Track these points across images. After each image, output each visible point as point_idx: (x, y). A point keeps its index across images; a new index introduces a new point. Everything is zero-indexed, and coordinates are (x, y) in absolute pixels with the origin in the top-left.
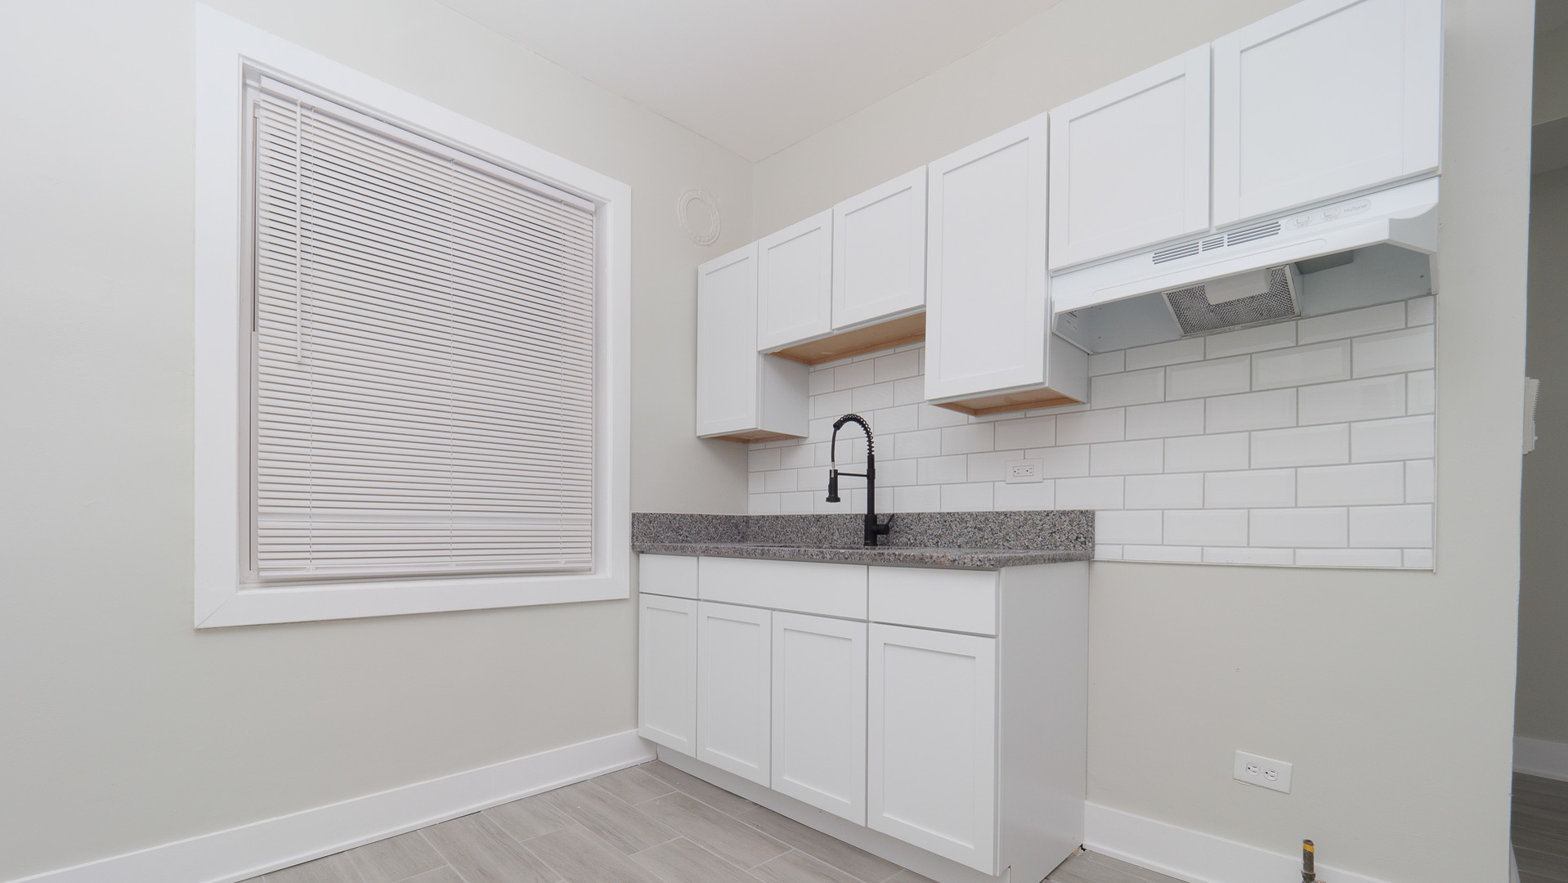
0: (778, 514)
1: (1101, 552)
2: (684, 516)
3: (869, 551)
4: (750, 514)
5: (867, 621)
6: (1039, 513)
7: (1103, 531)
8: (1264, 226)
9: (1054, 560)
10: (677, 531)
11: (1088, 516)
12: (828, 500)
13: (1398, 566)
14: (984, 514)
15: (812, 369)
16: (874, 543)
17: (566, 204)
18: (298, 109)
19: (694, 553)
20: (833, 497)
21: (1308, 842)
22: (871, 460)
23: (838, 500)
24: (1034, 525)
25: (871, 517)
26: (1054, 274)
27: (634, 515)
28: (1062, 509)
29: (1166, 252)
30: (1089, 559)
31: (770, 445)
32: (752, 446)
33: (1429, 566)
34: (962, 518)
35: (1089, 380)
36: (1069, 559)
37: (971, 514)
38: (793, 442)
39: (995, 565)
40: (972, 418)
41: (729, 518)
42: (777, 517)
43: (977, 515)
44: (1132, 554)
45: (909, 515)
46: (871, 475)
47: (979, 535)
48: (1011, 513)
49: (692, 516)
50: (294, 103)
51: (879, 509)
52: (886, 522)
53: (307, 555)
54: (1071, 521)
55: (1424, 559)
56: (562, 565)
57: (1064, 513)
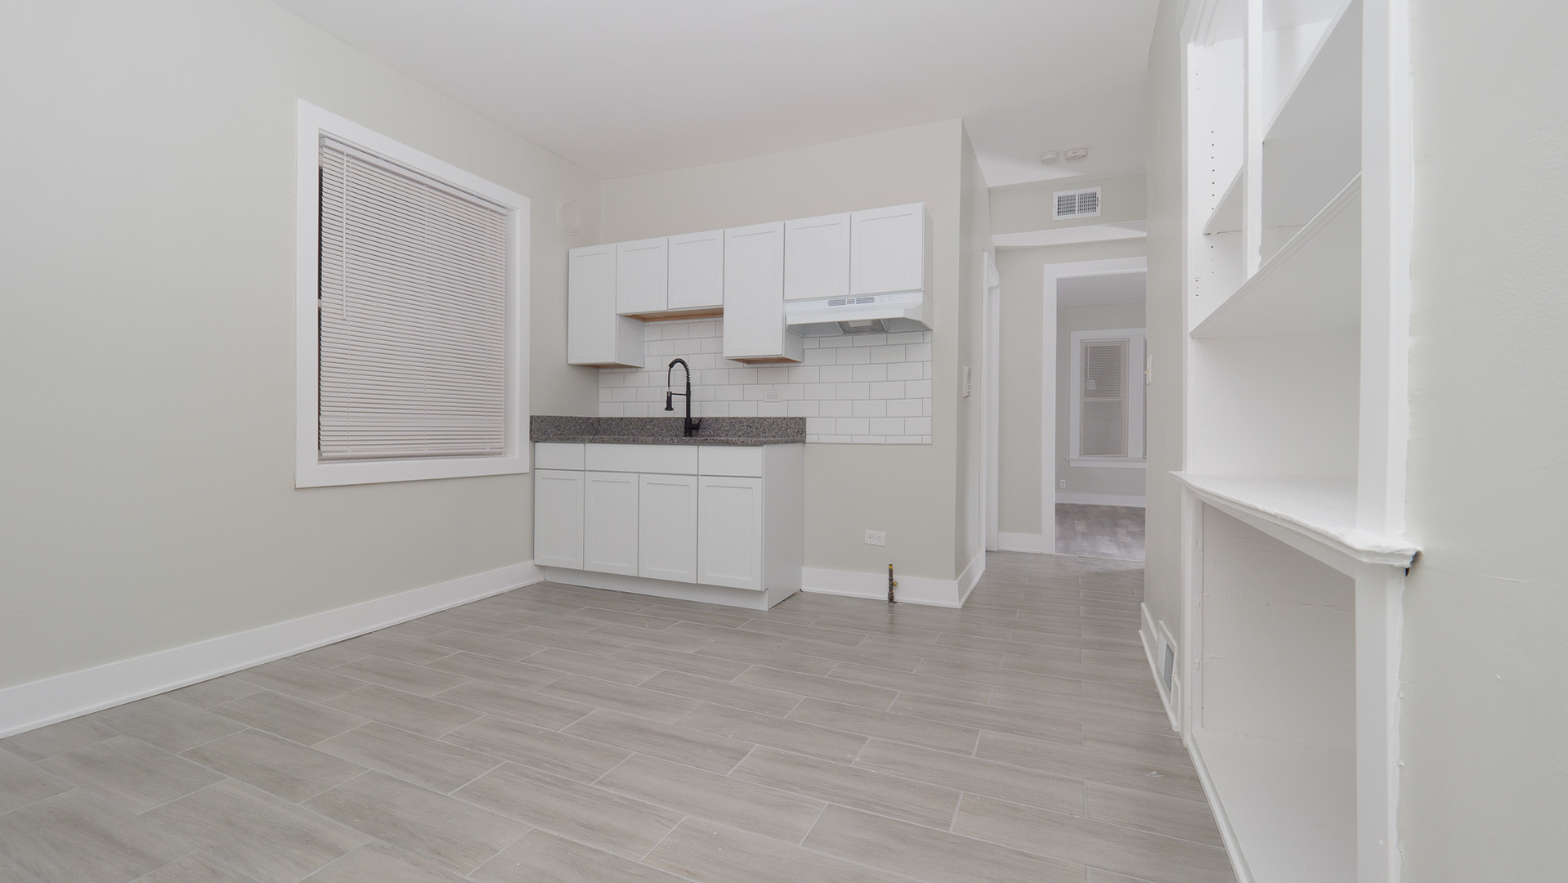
0: (622, 416)
1: (809, 439)
2: (561, 418)
3: (687, 439)
4: (601, 416)
5: (697, 475)
6: (780, 418)
7: (810, 428)
8: (867, 299)
9: (787, 442)
10: (557, 427)
11: (803, 420)
12: (666, 409)
13: (920, 442)
14: (752, 418)
15: (646, 324)
16: (691, 436)
17: (491, 210)
18: (345, 158)
19: (583, 441)
20: (669, 408)
21: (891, 565)
22: (688, 385)
23: (672, 409)
24: (778, 425)
25: (688, 419)
26: (786, 301)
27: (531, 417)
28: (791, 416)
29: (835, 302)
30: (803, 441)
31: (615, 370)
32: (601, 371)
33: (930, 442)
34: (739, 420)
35: (804, 350)
36: (794, 442)
37: (745, 418)
38: (635, 370)
39: (761, 444)
40: (746, 365)
41: (588, 419)
42: (622, 419)
43: (749, 418)
44: (823, 439)
45: (710, 418)
46: (688, 394)
47: (749, 430)
48: (766, 418)
49: (566, 417)
50: (342, 153)
51: (693, 415)
52: (697, 422)
53: (346, 443)
54: (796, 422)
55: (928, 440)
56: (488, 450)
57: (792, 418)
